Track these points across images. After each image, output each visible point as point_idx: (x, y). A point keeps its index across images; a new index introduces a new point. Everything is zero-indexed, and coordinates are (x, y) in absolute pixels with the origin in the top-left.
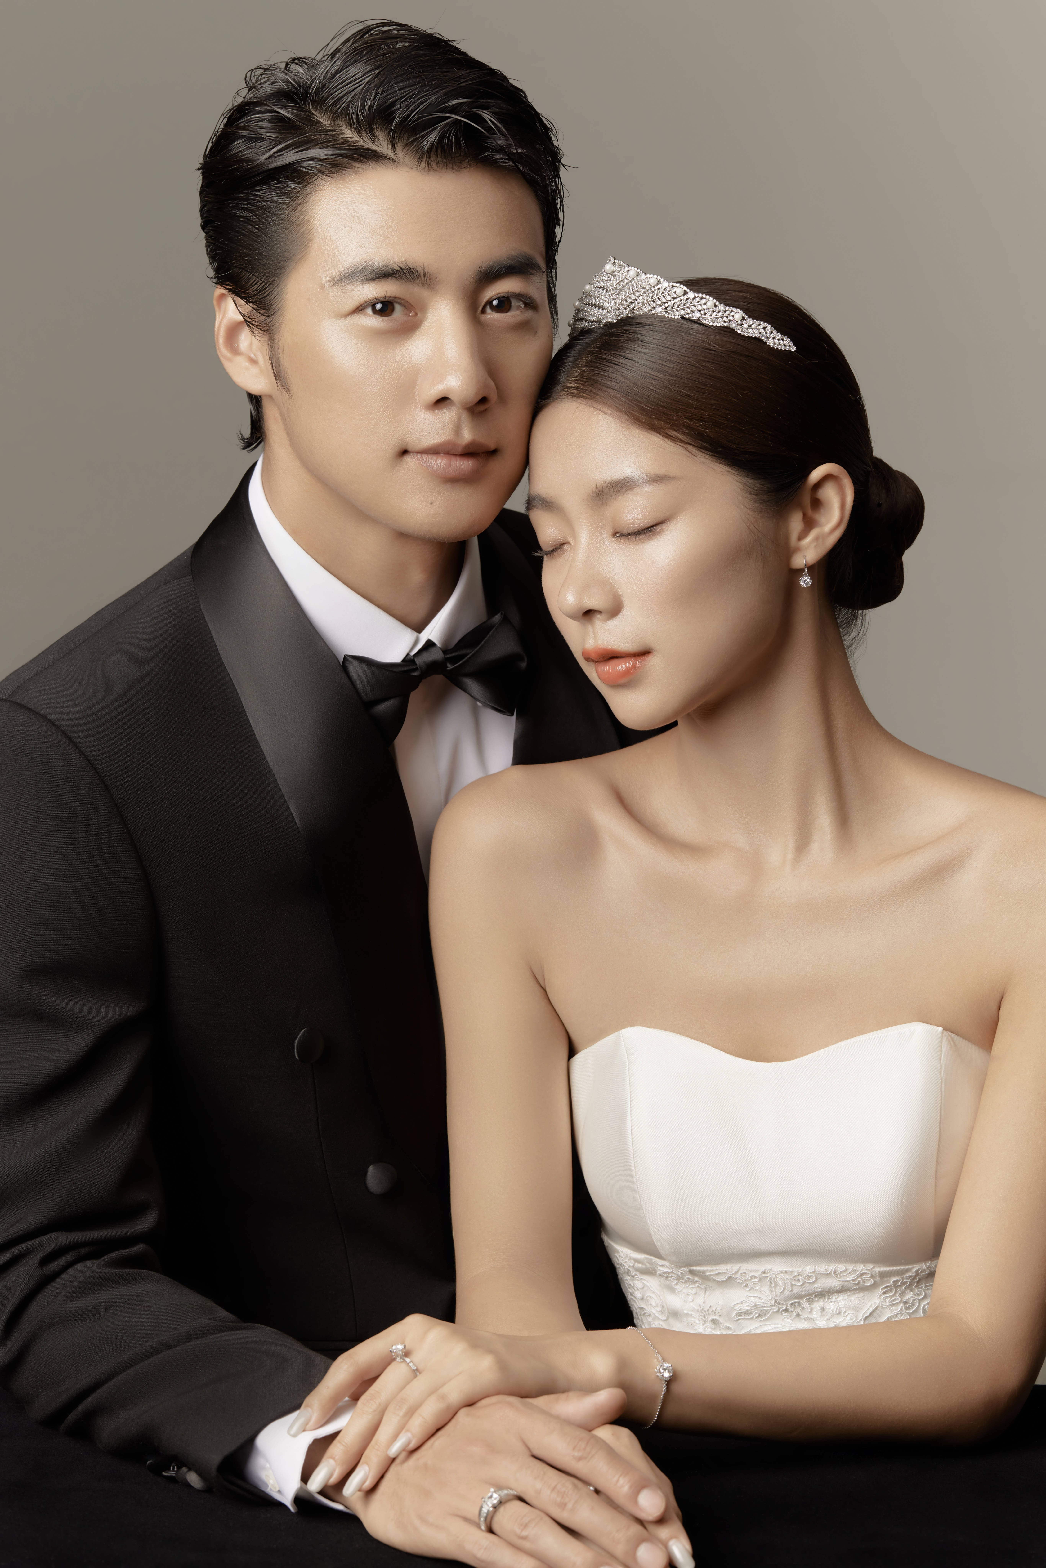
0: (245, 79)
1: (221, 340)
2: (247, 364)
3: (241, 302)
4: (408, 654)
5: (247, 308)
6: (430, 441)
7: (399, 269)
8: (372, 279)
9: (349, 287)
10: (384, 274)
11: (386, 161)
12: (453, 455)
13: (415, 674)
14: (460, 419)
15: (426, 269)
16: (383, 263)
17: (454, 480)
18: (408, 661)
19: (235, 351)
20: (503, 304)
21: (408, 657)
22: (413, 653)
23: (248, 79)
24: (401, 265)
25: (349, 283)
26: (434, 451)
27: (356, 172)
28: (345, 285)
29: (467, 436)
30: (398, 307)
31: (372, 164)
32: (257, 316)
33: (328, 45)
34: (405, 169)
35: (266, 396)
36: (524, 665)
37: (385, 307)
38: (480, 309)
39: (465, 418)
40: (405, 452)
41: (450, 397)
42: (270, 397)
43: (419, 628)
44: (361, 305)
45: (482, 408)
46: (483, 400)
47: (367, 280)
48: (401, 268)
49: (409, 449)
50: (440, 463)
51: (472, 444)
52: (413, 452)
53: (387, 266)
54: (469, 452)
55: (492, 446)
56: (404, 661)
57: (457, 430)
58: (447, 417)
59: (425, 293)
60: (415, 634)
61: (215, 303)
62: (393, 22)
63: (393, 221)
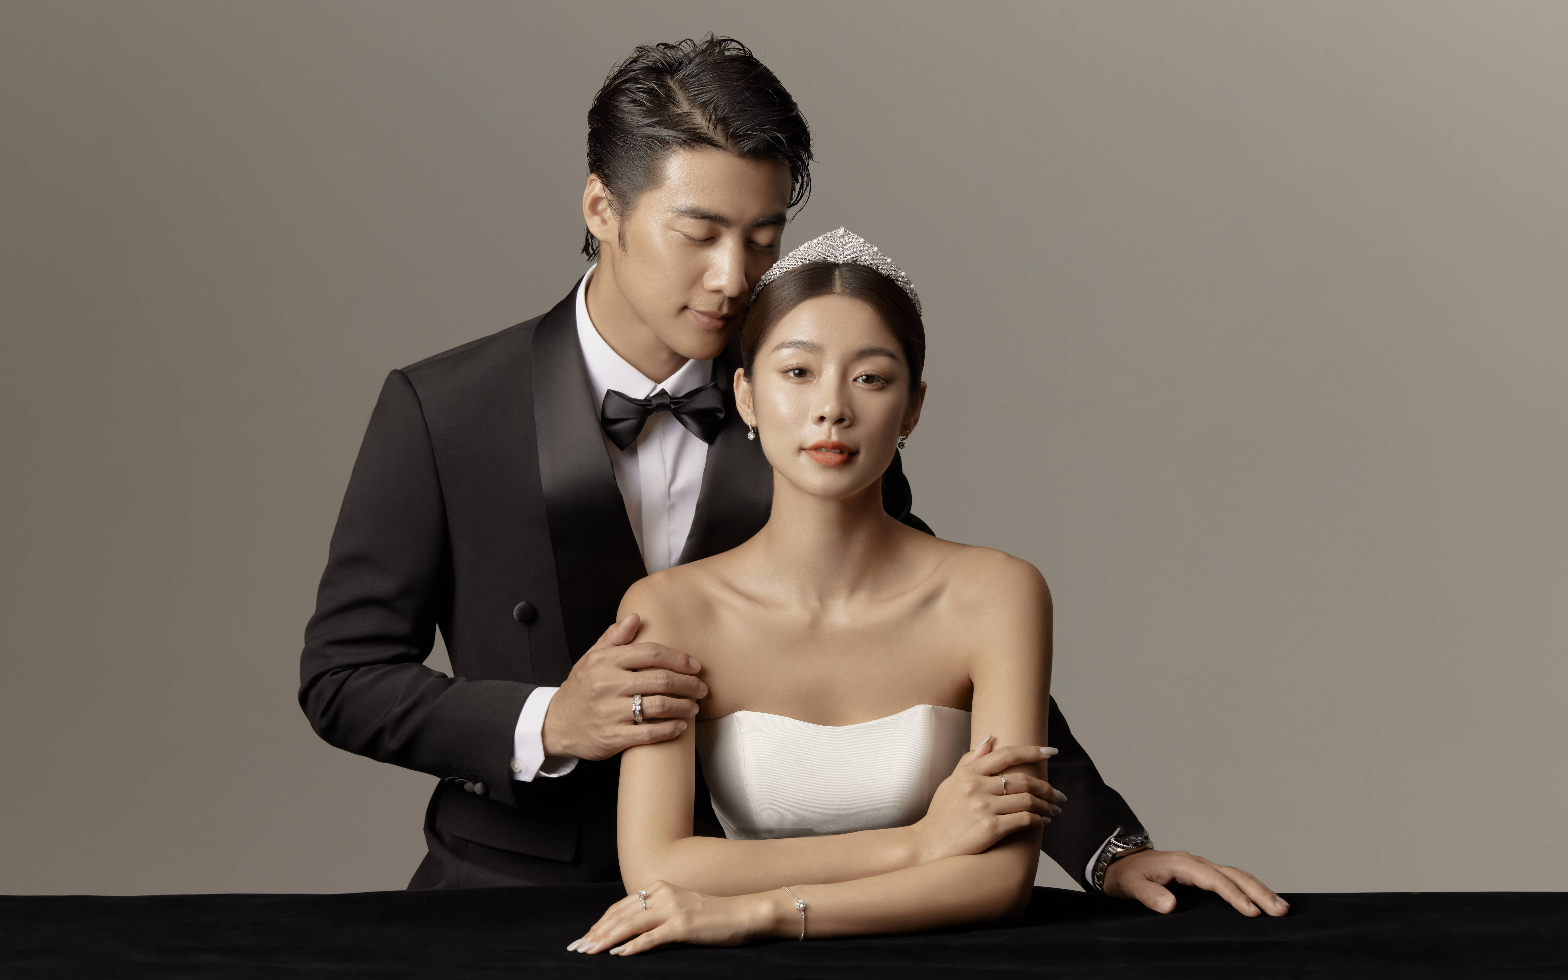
2: (601, 222)
4: (648, 395)
6: (703, 308)
13: (649, 408)
18: (648, 400)
21: (648, 398)
22: (651, 395)
35: (604, 242)
36: (722, 416)
40: (686, 307)
42: (609, 243)
43: (658, 381)
49: (689, 307)
52: (691, 309)
56: (645, 399)
58: (716, 299)
59: (723, 229)
60: (654, 384)
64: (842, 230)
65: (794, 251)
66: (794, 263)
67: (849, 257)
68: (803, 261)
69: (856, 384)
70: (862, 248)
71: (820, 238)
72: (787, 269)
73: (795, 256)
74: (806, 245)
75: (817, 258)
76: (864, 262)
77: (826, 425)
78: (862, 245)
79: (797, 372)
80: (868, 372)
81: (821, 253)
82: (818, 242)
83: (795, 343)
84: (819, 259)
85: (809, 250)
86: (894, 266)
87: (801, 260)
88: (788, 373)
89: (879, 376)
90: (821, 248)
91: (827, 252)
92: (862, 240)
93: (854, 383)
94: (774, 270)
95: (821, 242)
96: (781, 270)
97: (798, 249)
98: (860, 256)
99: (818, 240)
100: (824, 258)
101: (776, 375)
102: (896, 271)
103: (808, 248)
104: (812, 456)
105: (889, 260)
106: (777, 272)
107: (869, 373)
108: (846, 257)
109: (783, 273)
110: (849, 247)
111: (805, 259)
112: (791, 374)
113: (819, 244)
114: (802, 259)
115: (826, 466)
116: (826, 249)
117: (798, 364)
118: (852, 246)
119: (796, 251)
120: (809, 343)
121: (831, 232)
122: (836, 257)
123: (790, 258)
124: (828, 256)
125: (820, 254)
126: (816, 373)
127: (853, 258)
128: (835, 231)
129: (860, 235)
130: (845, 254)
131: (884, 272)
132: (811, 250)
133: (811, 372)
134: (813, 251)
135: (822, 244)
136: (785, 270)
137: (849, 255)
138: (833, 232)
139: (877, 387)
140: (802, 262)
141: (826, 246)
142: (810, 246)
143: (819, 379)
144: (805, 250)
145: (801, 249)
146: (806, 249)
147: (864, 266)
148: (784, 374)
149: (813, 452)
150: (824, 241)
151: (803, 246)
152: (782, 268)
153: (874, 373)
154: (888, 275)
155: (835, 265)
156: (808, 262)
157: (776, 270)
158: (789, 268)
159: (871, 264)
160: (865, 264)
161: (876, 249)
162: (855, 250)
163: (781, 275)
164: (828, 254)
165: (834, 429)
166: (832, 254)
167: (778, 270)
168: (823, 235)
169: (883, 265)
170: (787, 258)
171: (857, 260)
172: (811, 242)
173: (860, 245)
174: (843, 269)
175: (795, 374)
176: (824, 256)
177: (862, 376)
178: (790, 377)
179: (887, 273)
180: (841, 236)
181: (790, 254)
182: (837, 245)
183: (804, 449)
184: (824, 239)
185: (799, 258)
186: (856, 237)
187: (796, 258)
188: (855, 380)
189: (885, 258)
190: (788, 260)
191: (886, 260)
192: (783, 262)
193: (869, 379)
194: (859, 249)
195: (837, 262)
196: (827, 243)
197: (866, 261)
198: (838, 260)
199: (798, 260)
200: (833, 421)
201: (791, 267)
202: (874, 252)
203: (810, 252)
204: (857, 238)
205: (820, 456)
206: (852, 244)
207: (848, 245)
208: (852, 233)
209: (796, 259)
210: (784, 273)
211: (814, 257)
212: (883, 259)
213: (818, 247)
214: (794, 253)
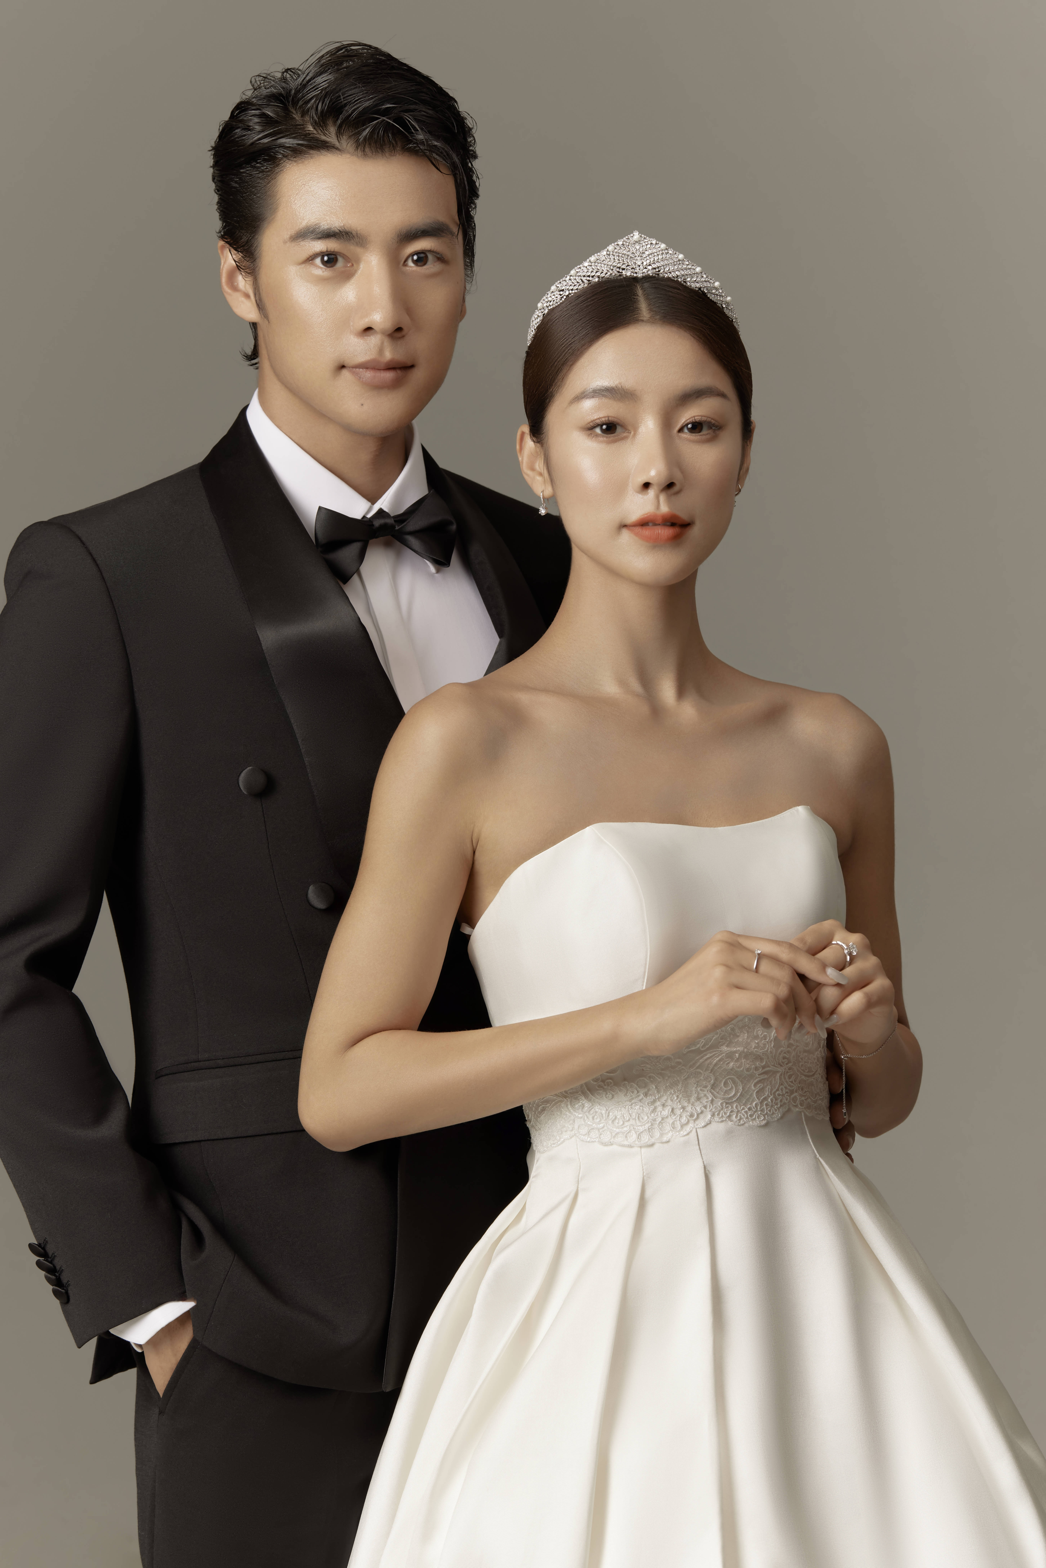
0: (251, 82)
1: (224, 280)
2: (243, 299)
3: (233, 251)
4: (366, 515)
5: (238, 256)
6: (361, 359)
7: (338, 231)
8: (319, 238)
9: (302, 243)
10: (328, 235)
11: (334, 150)
12: (378, 369)
14: (382, 343)
15: (358, 232)
16: (327, 227)
17: (378, 387)
19: (235, 288)
20: (421, 258)
21: (366, 518)
22: (370, 515)
23: (253, 82)
24: (340, 229)
25: (303, 240)
26: (365, 366)
27: (312, 158)
28: (300, 241)
29: (388, 355)
30: (340, 259)
31: (324, 152)
32: (245, 263)
33: (307, 60)
34: (348, 156)
35: (259, 324)
37: (330, 259)
38: (402, 262)
39: (387, 343)
40: (343, 367)
41: (373, 327)
42: (262, 325)
43: (372, 499)
44: (311, 257)
45: (398, 335)
46: (399, 329)
47: (315, 238)
48: (340, 231)
49: (345, 365)
50: (368, 375)
51: (391, 361)
52: (349, 368)
53: (330, 229)
54: (391, 367)
55: (409, 364)
56: (362, 519)
57: (381, 351)
58: (374, 340)
59: (359, 250)
60: (369, 503)
61: (219, 252)
62: (361, 43)
63: (336, 195)
64: (636, 235)
65: (576, 268)
66: (578, 283)
67: (650, 268)
68: (591, 279)
69: (682, 435)
70: (664, 256)
71: (610, 248)
72: (571, 292)
73: (579, 274)
74: (593, 258)
75: (609, 274)
76: (669, 274)
77: (651, 493)
78: (664, 251)
79: (604, 427)
80: (696, 418)
81: (614, 266)
82: (608, 253)
83: (600, 390)
84: (611, 274)
85: (596, 264)
86: (705, 276)
87: (588, 278)
88: (594, 430)
89: (709, 423)
90: (612, 260)
91: (621, 264)
92: (663, 246)
93: (680, 434)
94: (553, 294)
95: (611, 253)
96: (561, 293)
97: (581, 266)
98: (663, 266)
99: (608, 251)
100: (619, 272)
101: (578, 433)
102: (708, 281)
103: (595, 263)
104: (636, 534)
105: (698, 269)
106: (557, 296)
107: (698, 419)
108: (646, 268)
109: (565, 297)
110: (649, 255)
111: (593, 277)
112: (598, 430)
113: (609, 255)
114: (589, 276)
115: (655, 544)
116: (619, 260)
117: (608, 417)
118: (651, 254)
119: (580, 268)
120: (618, 389)
121: (622, 238)
122: (633, 268)
123: (571, 278)
124: (623, 269)
125: (612, 267)
126: (630, 428)
127: (655, 269)
128: (627, 237)
129: (660, 239)
130: (645, 264)
131: (693, 285)
132: (599, 265)
133: (624, 427)
134: (603, 265)
135: (614, 255)
136: (567, 293)
137: (650, 265)
138: (625, 238)
139: (708, 436)
140: (589, 281)
141: (619, 256)
142: (597, 259)
143: (635, 434)
144: (591, 266)
145: (586, 264)
146: (593, 264)
147: (669, 278)
148: (589, 432)
149: (638, 530)
150: (616, 250)
151: (588, 260)
152: (563, 290)
153: (704, 419)
154: (700, 289)
155: (635, 280)
156: (597, 280)
157: (555, 293)
158: (572, 290)
159: (678, 276)
160: (670, 276)
161: (681, 256)
162: (656, 258)
163: (563, 299)
164: (623, 267)
165: (662, 498)
166: (628, 266)
167: (559, 293)
168: (613, 244)
169: (691, 276)
170: (568, 277)
171: (659, 271)
172: (599, 254)
173: (661, 252)
174: (646, 285)
175: (603, 431)
176: (618, 270)
177: (687, 425)
178: (597, 435)
179: (698, 285)
180: (636, 242)
181: (573, 272)
182: (633, 253)
183: (625, 526)
184: (615, 249)
185: (584, 276)
186: (654, 242)
187: (580, 276)
188: (681, 430)
189: (693, 267)
190: (570, 279)
191: (694, 269)
192: (565, 283)
193: (696, 427)
194: (660, 257)
195: (635, 275)
196: (619, 253)
197: (670, 273)
198: (636, 273)
199: (584, 279)
200: (661, 488)
201: (575, 288)
202: (679, 260)
203: (598, 268)
204: (656, 243)
205: (646, 532)
206: (650, 251)
207: (647, 253)
208: (650, 238)
209: (580, 278)
210: (567, 296)
211: (605, 271)
212: (691, 268)
213: (608, 260)
214: (577, 270)
